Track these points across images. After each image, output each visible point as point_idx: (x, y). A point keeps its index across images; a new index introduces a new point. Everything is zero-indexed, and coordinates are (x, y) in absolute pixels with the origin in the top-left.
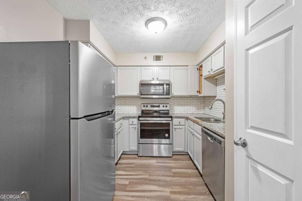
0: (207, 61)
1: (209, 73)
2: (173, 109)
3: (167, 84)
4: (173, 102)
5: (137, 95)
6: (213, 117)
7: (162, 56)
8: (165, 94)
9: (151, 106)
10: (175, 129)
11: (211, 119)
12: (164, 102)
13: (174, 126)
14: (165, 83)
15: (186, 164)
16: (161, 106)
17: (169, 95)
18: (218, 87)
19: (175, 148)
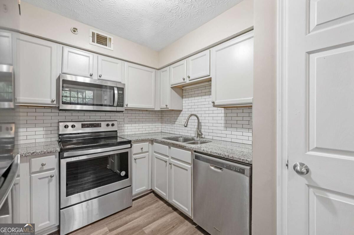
0: (178, 66)
1: (182, 81)
2: (123, 128)
3: (119, 89)
4: (123, 117)
5: (50, 102)
6: (180, 136)
7: (110, 39)
8: (116, 104)
9: (82, 124)
10: (135, 159)
11: (179, 138)
12: (108, 118)
13: (134, 156)
14: (116, 86)
15: (157, 209)
16: (103, 124)
17: (123, 106)
18: (184, 100)
19: (136, 190)
